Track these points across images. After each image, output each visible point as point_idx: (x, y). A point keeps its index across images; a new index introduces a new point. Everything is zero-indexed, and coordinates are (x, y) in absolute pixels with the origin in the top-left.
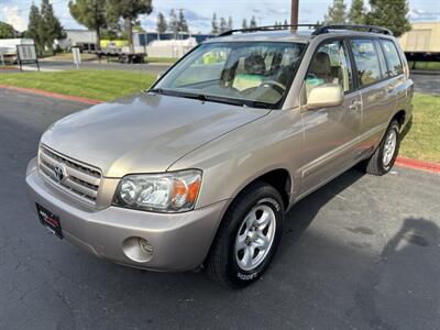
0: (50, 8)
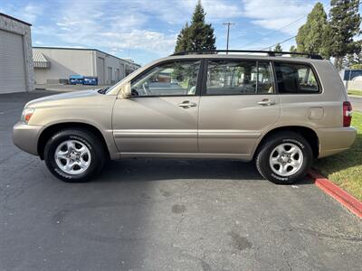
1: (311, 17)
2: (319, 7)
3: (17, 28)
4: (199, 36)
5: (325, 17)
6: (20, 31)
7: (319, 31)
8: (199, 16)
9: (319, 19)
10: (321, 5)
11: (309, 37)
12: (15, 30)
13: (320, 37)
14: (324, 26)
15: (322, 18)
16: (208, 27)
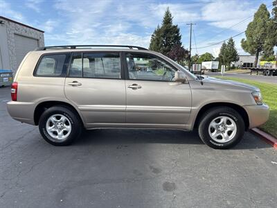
0: (233, 45)
1: (257, 15)
2: (263, 8)
3: (34, 34)
4: (168, 35)
5: (269, 15)
6: (36, 37)
7: (263, 26)
8: (168, 20)
9: (264, 17)
10: (265, 6)
11: (256, 31)
12: (33, 36)
13: (265, 31)
14: (268, 22)
15: (266, 16)
16: (175, 27)
